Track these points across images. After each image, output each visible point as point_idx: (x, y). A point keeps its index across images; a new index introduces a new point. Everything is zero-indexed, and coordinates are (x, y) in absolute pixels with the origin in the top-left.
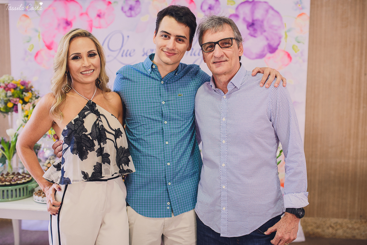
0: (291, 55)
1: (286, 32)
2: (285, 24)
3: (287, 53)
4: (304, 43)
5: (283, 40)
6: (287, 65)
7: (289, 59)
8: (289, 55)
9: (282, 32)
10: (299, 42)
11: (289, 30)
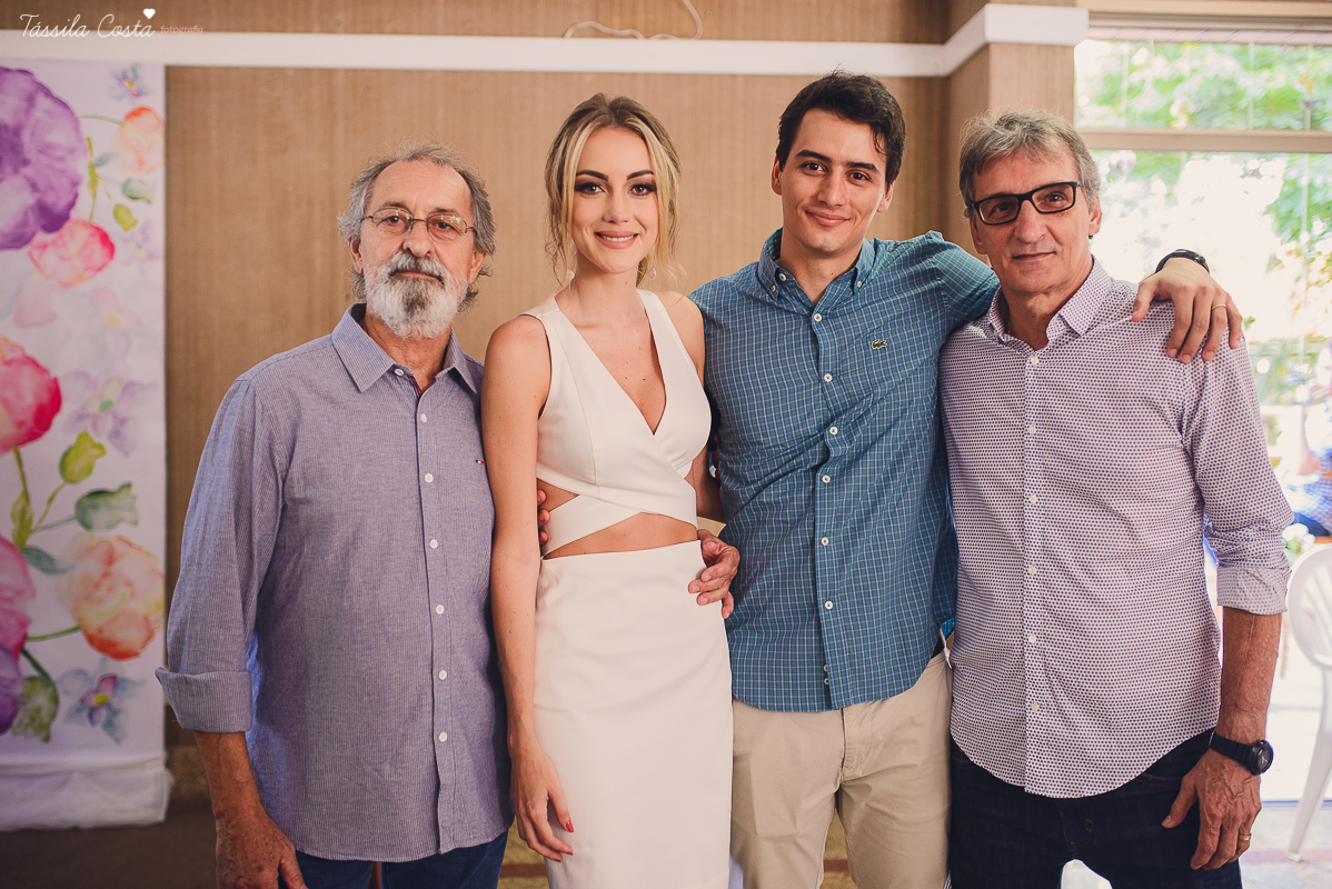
0: (113, 237)
1: (92, 167)
2: (89, 139)
3: (99, 229)
4: (150, 202)
5: (84, 190)
6: (100, 269)
7: (106, 250)
8: (105, 239)
9: (81, 167)
10: (134, 198)
11: (102, 161)
